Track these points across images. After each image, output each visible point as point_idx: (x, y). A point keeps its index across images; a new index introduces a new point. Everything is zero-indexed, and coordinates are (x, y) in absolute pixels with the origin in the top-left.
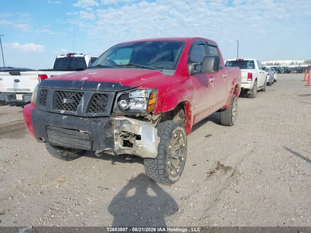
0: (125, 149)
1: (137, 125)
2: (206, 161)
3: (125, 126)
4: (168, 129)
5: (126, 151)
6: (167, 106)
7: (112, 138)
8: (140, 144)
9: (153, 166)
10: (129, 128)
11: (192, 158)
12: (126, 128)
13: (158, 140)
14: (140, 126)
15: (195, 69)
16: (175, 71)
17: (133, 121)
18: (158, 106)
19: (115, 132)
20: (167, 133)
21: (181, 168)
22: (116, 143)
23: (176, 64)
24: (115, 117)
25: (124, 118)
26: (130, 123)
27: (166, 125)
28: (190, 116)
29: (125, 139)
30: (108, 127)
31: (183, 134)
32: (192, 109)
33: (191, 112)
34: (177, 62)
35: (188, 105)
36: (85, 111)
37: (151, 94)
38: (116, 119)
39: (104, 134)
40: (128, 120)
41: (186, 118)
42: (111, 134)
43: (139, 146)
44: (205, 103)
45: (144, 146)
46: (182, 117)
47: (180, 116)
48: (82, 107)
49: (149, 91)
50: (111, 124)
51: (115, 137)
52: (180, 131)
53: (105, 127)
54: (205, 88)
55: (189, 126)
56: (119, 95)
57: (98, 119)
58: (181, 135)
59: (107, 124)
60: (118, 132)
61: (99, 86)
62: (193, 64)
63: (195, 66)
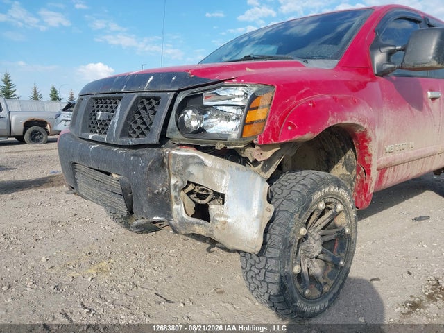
0: (193, 224)
1: (218, 170)
2: (406, 275)
3: (193, 169)
4: (300, 187)
5: (196, 227)
6: (293, 127)
7: (168, 195)
8: (221, 215)
9: (256, 271)
10: (201, 176)
11: (373, 262)
12: (196, 174)
13: (268, 210)
14: (224, 173)
15: (389, 61)
16: (337, 61)
17: (209, 160)
18: (271, 128)
19: (173, 181)
20: (295, 196)
21: (335, 283)
22: (175, 207)
23: (343, 48)
24: (173, 148)
25: (192, 152)
26: (202, 163)
27: (299, 178)
28: (369, 166)
29: (199, 201)
30: (157, 171)
31: (344, 205)
32: (373, 148)
33: (370, 155)
34: (345, 45)
35: (364, 139)
36: (119, 134)
37: (254, 97)
38: (173, 152)
39: (149, 185)
40: (199, 158)
41: (358, 170)
42: (164, 185)
43: (218, 219)
44: (412, 143)
45: (229, 220)
46: (350, 169)
47: (345, 164)
48: (115, 126)
49: (252, 89)
50: (163, 164)
51: (173, 194)
52: (338, 198)
53: (150, 169)
54: (416, 111)
55: (365, 188)
56: (180, 98)
57: (141, 151)
58: (339, 207)
59: (154, 163)
60: (180, 184)
61: (149, 81)
62: (385, 50)
63: (390, 54)
